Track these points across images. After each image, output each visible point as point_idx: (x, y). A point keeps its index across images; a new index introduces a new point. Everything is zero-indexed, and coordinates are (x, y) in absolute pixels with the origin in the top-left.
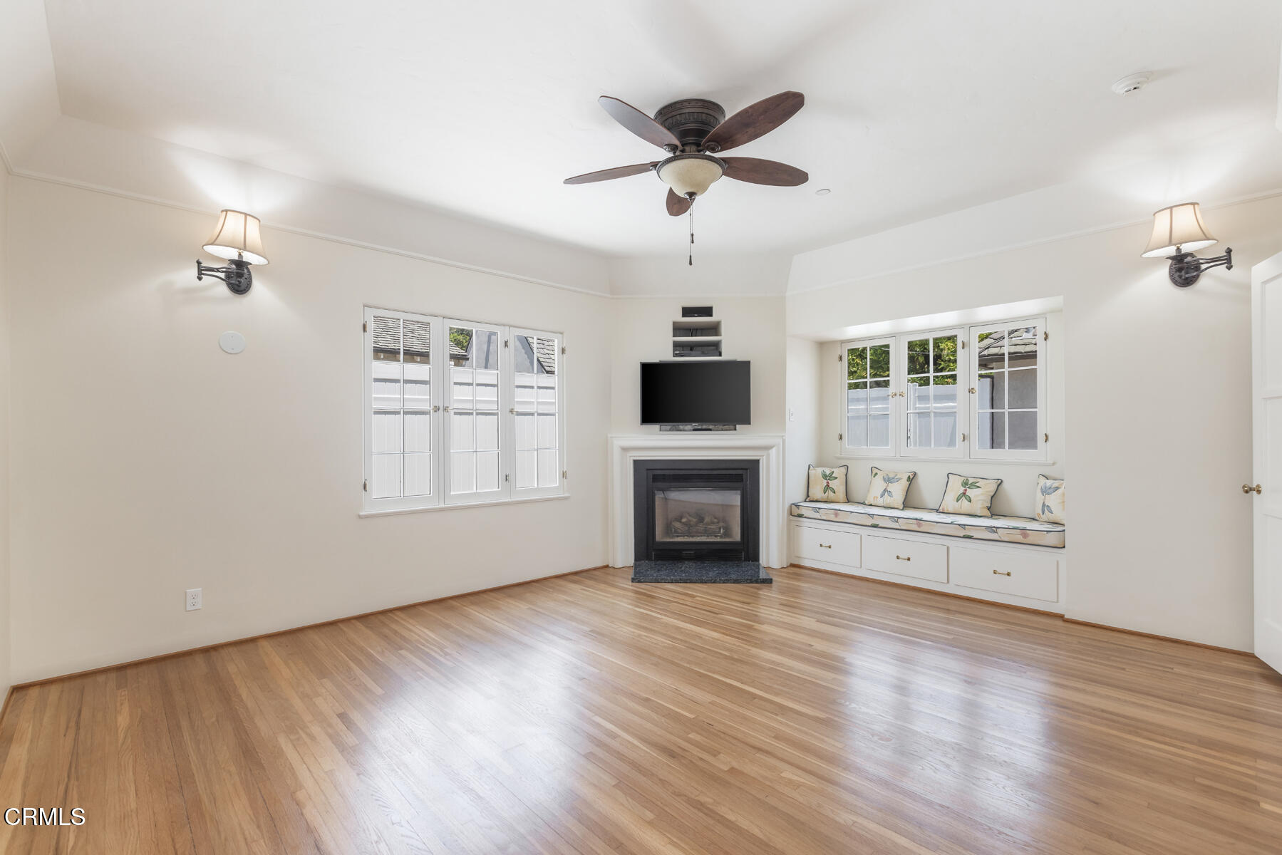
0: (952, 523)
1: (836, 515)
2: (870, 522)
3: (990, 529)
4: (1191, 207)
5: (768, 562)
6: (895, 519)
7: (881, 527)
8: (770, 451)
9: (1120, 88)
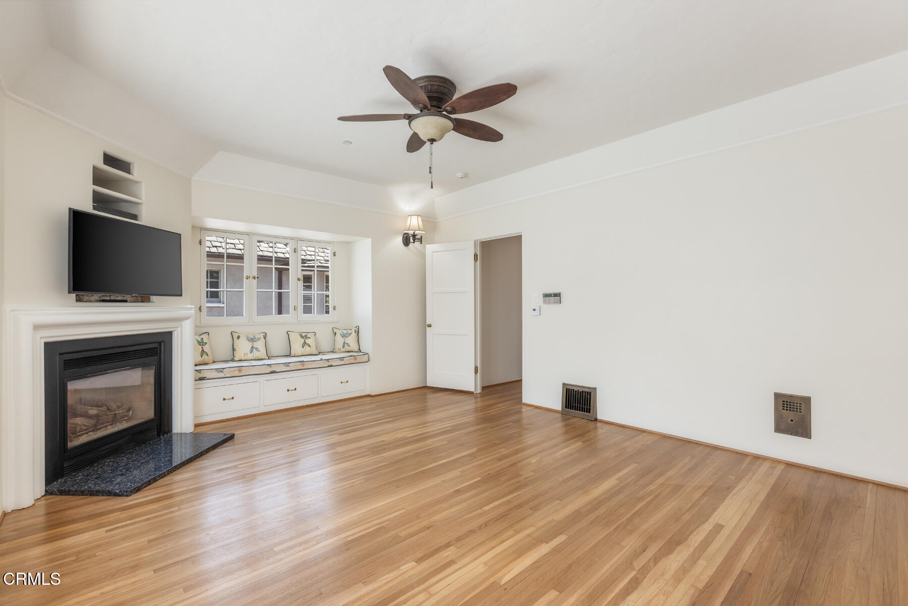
0: (321, 360)
1: (240, 371)
2: (269, 370)
3: (340, 359)
4: (416, 217)
5: (181, 430)
6: (287, 364)
7: (277, 372)
8: (183, 323)
9: (459, 175)
